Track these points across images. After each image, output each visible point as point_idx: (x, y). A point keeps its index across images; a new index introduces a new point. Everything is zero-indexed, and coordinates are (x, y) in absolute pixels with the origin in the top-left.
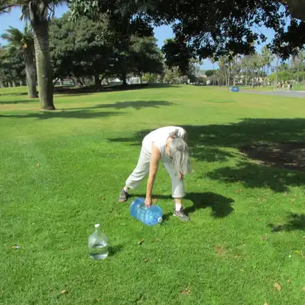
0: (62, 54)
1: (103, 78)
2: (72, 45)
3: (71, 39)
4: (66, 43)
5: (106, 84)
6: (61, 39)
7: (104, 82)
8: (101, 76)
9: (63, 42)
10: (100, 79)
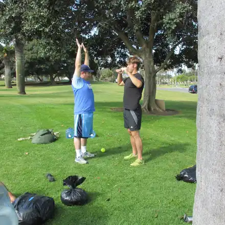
0: (29, 60)
1: (55, 77)
2: (36, 55)
3: (35, 51)
4: (32, 53)
5: (58, 80)
6: (28, 51)
7: (56, 79)
8: (54, 75)
9: (30, 52)
10: (54, 77)
